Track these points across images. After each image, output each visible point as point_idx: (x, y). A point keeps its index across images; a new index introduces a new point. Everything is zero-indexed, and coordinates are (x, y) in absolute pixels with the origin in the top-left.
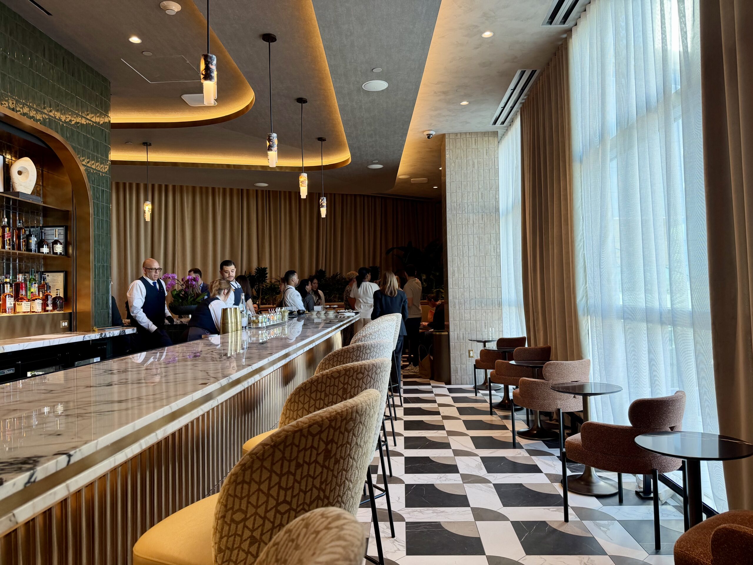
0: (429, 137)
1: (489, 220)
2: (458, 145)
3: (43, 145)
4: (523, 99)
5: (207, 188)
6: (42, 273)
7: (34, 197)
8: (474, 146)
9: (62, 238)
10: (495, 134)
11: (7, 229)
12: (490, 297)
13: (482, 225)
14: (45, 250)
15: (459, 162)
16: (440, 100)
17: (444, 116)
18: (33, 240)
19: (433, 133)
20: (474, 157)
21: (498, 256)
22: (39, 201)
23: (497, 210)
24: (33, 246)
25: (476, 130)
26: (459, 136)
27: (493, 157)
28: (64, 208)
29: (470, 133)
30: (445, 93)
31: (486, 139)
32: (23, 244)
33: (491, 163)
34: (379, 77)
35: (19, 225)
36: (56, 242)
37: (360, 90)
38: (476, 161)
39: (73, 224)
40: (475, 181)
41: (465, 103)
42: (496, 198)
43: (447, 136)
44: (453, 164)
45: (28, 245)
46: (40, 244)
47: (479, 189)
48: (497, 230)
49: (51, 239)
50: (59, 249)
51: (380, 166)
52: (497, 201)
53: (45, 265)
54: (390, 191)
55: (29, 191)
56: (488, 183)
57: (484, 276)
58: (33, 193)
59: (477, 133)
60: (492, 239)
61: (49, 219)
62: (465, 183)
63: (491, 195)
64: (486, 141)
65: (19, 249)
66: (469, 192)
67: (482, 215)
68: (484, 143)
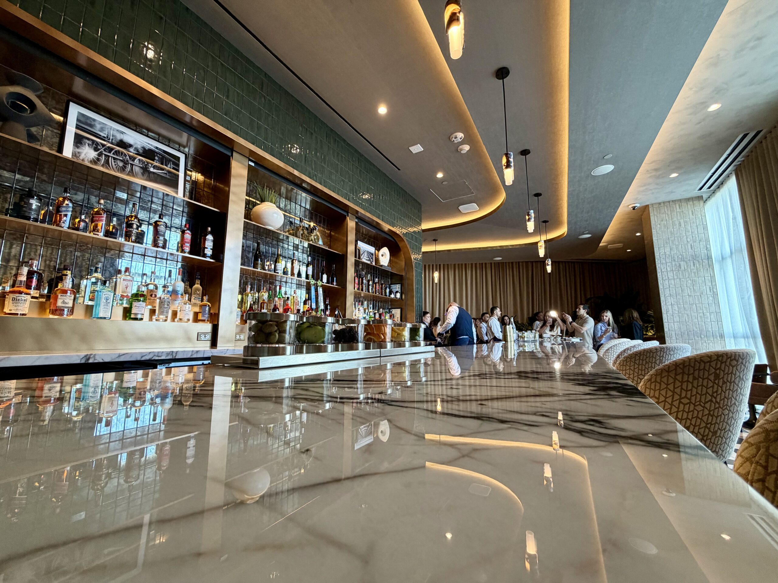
0: (634, 209)
1: (701, 266)
2: (663, 211)
3: (392, 240)
4: (738, 162)
5: (462, 264)
6: (390, 309)
7: (388, 268)
8: (678, 210)
9: (399, 290)
10: (700, 198)
11: (377, 284)
12: (710, 330)
13: (695, 270)
14: (392, 296)
15: (664, 224)
16: (650, 177)
17: (651, 190)
18: (388, 290)
19: (638, 205)
20: (679, 218)
21: (715, 295)
22: (389, 269)
23: (709, 258)
24: (388, 294)
25: (680, 198)
26: (662, 205)
27: (700, 216)
28: (401, 274)
29: (673, 201)
30: (656, 170)
31: (691, 203)
32: (383, 292)
33: (697, 221)
34: (608, 162)
35: (382, 282)
36: (397, 292)
37: (589, 176)
38: (682, 221)
39: (406, 282)
40: (683, 237)
41: (674, 175)
42: (707, 248)
43: (650, 206)
44: (659, 226)
45: (385, 293)
46: (391, 293)
47: (687, 241)
48: (711, 273)
49: (394, 290)
50: (398, 295)
51: (589, 236)
52: (708, 249)
53: (391, 305)
54: (590, 257)
55: (386, 264)
56: (697, 236)
57: (702, 311)
58: (388, 266)
59: (680, 200)
60: (707, 281)
61: (393, 280)
62: (673, 238)
63: (702, 246)
64: (690, 205)
65: (382, 294)
66: (678, 245)
67: (694, 262)
68: (689, 206)
